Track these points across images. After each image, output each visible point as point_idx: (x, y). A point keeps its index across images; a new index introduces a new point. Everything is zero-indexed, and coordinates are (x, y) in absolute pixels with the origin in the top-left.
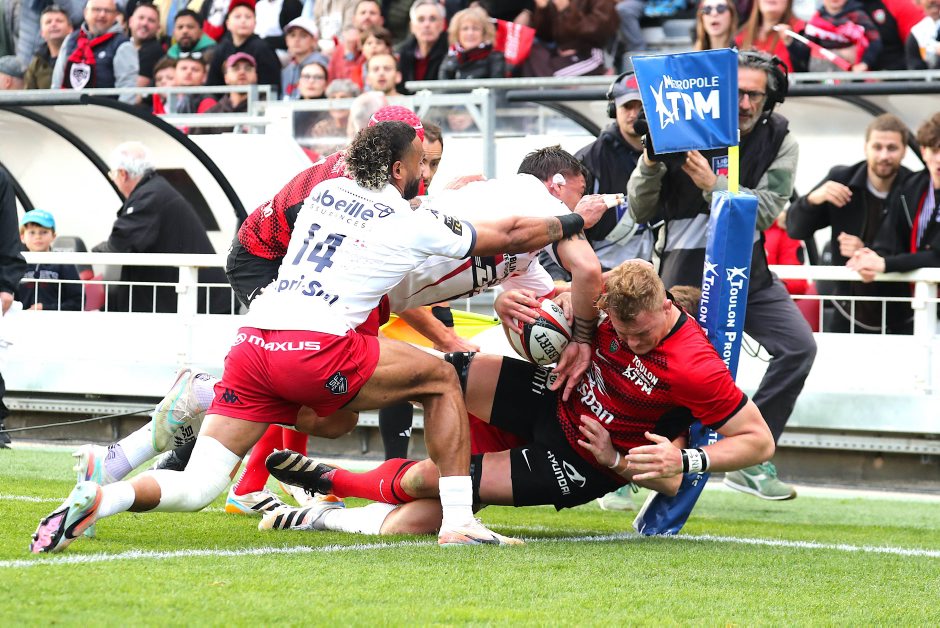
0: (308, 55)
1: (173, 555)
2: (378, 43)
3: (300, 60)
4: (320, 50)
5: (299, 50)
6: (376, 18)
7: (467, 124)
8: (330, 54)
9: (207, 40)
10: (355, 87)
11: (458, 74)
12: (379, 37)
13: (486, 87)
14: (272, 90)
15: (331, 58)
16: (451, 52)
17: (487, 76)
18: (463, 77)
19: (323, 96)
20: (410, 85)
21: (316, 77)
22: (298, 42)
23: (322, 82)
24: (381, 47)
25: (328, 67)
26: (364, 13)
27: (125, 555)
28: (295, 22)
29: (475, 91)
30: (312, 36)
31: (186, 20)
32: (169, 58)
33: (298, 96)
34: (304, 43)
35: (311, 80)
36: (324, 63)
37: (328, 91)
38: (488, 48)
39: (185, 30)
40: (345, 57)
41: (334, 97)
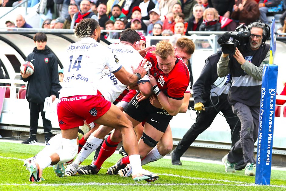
0: (156, 21)
1: (105, 184)
2: (180, 18)
3: (154, 23)
4: (160, 20)
5: (154, 19)
6: (179, 10)
7: (208, 46)
8: (164, 21)
9: (123, 15)
10: (171, 32)
11: (206, 29)
12: (180, 16)
13: (215, 34)
14: (144, 32)
15: (164, 22)
16: (203, 22)
17: (215, 30)
18: (207, 30)
19: (160, 35)
20: (189, 32)
21: (159, 28)
22: (153, 16)
23: (160, 30)
24: (181, 19)
25: (163, 25)
26: (176, 8)
27: (89, 184)
28: (152, 10)
29: (211, 35)
30: (158, 15)
31: (116, 8)
32: (110, 20)
33: (152, 35)
34: (155, 17)
35: (157, 29)
36: (161, 24)
37: (162, 33)
38: (216, 21)
39: (116, 11)
40: (168, 22)
41: (164, 35)
